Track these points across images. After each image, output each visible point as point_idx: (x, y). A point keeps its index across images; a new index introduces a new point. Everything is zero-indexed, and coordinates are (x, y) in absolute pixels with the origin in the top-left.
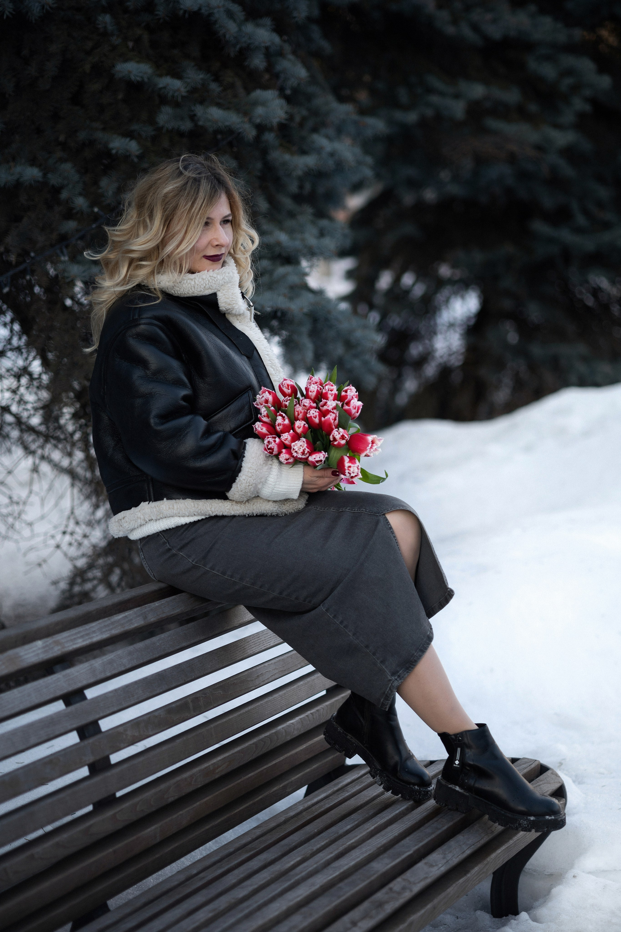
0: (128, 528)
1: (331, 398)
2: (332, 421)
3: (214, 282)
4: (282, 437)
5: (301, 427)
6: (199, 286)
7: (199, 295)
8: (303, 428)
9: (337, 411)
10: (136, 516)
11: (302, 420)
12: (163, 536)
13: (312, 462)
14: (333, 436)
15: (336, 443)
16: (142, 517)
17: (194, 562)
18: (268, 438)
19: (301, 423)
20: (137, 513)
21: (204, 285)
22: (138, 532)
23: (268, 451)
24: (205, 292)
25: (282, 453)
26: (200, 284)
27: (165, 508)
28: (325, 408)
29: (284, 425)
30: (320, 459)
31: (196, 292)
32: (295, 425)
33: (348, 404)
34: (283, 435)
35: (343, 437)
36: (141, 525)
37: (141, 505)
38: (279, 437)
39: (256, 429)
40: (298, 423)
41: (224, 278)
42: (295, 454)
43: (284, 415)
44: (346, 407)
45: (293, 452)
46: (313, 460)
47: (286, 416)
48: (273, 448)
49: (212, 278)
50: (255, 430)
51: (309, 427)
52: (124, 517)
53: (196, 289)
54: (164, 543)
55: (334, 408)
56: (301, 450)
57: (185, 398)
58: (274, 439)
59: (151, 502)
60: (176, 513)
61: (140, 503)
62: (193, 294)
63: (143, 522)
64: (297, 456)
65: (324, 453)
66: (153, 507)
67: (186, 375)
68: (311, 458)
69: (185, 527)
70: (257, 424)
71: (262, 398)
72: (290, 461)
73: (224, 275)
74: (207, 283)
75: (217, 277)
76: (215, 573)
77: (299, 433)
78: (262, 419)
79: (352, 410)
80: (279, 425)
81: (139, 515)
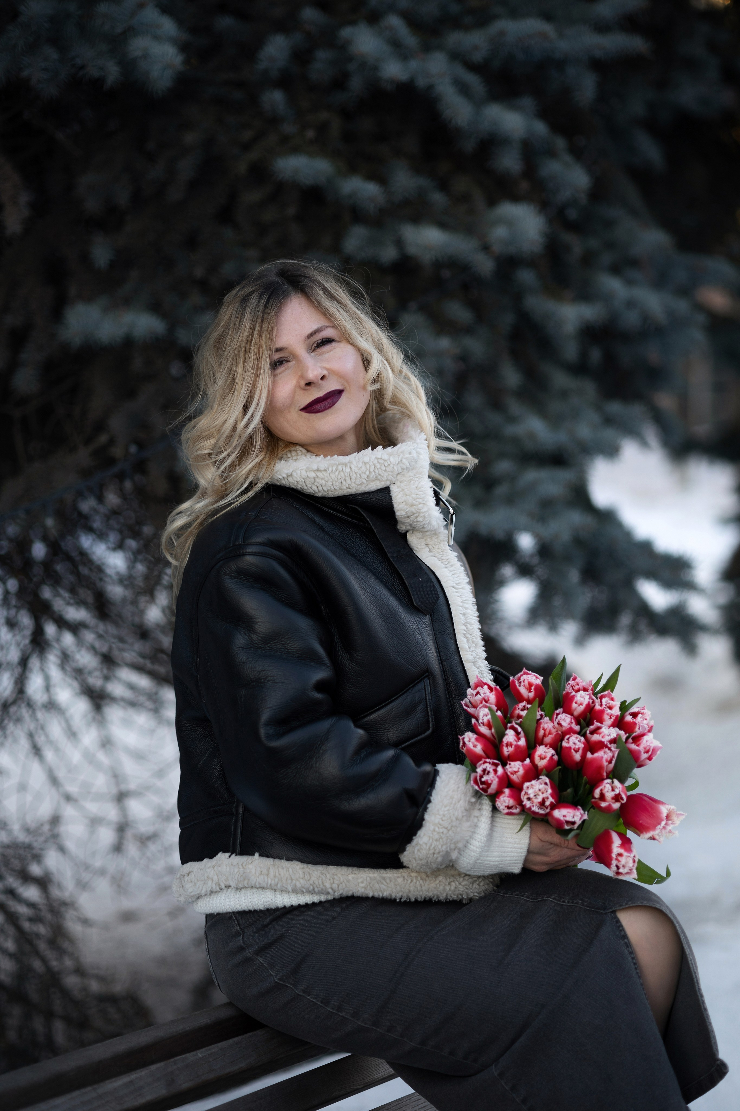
0: (192, 892)
1: (608, 721)
2: (605, 764)
3: (383, 468)
4: (508, 767)
5: (545, 758)
6: (358, 475)
7: (359, 492)
8: (549, 761)
9: (617, 748)
10: (206, 875)
11: (550, 747)
12: (237, 922)
13: (558, 821)
14: (601, 790)
15: (603, 805)
16: (215, 878)
17: (278, 977)
18: (485, 762)
19: (547, 751)
20: (208, 870)
21: (367, 473)
22: (205, 902)
23: (481, 786)
24: (370, 486)
25: (503, 795)
26: (360, 472)
27: (253, 871)
28: (596, 737)
29: (517, 747)
30: (573, 820)
31: (353, 485)
32: (535, 752)
33: (637, 739)
34: (512, 763)
35: (617, 798)
36: (212, 893)
37: (217, 857)
38: (504, 765)
39: (464, 743)
40: (541, 750)
41: (401, 461)
42: (528, 804)
43: (520, 729)
44: (633, 746)
45: (524, 798)
46: (562, 818)
47: (522, 732)
48: (490, 782)
49: (380, 461)
50: (461, 744)
51: (559, 763)
52: (190, 872)
53: (353, 481)
54: (238, 934)
55: (613, 741)
56: (540, 799)
57: (320, 686)
58: (494, 768)
59: (233, 856)
60: (271, 885)
61: (217, 854)
62: (349, 490)
63: (215, 888)
64: (530, 808)
65: (582, 812)
66: (234, 864)
67: (322, 644)
68: (559, 814)
69: (278, 914)
70: (468, 736)
71: (476, 695)
72: (514, 811)
73: (400, 457)
74: (372, 470)
75: (389, 459)
76: (311, 1000)
77: (539, 768)
78: (479, 728)
79: (642, 753)
80: (509, 744)
81: (211, 873)
